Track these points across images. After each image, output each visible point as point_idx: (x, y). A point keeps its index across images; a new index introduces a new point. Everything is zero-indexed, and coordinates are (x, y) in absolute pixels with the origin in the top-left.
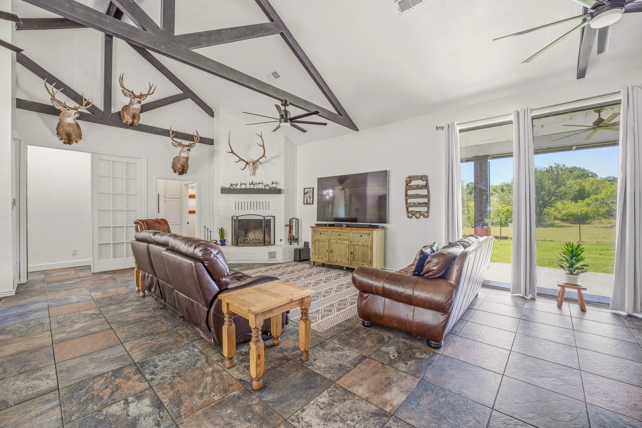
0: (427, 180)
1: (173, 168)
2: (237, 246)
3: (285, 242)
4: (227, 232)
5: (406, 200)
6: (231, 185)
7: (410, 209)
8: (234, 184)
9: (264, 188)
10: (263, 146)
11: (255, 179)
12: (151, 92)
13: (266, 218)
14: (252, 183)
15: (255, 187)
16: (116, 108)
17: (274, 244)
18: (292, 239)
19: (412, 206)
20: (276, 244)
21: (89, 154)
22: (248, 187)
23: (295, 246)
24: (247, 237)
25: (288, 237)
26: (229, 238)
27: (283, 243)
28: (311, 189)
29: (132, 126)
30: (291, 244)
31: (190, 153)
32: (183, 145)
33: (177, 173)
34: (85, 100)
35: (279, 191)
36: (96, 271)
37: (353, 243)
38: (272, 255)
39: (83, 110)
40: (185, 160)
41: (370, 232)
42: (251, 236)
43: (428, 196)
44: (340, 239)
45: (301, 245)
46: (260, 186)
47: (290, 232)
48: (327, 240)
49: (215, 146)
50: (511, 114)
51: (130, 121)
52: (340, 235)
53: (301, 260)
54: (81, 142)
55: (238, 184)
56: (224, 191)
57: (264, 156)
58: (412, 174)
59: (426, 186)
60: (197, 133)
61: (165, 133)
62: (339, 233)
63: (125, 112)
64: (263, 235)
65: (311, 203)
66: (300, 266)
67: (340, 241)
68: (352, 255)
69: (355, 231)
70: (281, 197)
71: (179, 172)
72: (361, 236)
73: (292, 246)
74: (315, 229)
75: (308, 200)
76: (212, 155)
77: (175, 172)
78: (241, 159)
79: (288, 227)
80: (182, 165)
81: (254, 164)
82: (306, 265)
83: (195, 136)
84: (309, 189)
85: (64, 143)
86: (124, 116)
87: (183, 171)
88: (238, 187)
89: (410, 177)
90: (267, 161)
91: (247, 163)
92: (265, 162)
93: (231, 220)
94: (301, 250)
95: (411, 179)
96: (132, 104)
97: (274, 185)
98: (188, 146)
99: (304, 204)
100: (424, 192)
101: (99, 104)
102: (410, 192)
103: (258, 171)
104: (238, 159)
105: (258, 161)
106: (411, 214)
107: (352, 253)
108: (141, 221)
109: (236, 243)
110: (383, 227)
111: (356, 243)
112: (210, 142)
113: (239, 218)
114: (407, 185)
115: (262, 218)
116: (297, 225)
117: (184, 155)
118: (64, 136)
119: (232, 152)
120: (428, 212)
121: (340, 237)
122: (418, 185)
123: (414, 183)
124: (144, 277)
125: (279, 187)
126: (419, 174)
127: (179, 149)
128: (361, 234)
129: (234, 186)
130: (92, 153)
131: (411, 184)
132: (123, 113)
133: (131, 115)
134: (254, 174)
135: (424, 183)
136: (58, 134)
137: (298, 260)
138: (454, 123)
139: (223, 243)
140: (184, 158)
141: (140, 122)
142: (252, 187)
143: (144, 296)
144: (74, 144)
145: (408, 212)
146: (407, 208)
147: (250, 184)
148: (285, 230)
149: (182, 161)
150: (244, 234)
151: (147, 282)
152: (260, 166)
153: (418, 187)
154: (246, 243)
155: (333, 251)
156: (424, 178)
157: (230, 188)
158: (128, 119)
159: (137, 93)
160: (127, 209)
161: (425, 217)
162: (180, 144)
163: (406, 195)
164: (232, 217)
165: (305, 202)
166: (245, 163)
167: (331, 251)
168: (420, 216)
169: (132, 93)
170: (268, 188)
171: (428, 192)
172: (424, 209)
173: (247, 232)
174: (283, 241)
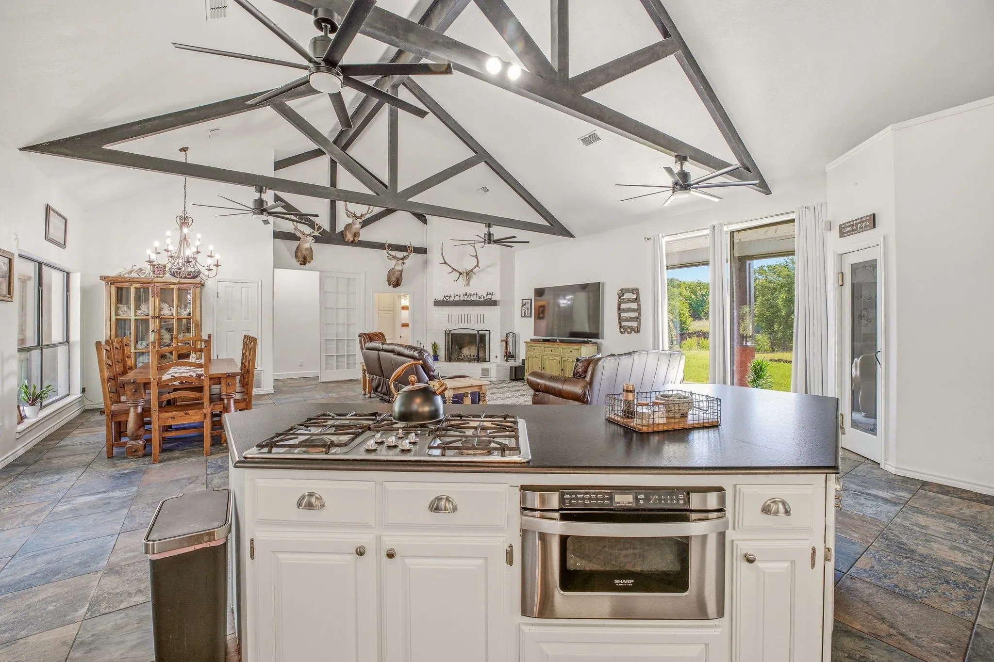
0: (638, 294)
1: (388, 281)
2: (450, 362)
3: (501, 360)
4: (441, 347)
5: (619, 314)
6: (445, 297)
7: (623, 324)
8: (447, 296)
9: (478, 299)
10: (476, 256)
11: (470, 290)
12: (369, 212)
13: (480, 332)
14: (466, 294)
15: (469, 299)
16: (340, 228)
17: (489, 361)
18: (509, 356)
19: (625, 321)
20: (491, 360)
21: (318, 273)
22: (462, 299)
23: (512, 363)
24: (461, 352)
25: (504, 353)
26: (442, 353)
27: (499, 360)
28: (529, 301)
29: (353, 243)
30: (507, 361)
31: (404, 266)
32: (398, 258)
33: (391, 286)
34: (317, 225)
35: (494, 303)
36: (322, 381)
37: (563, 359)
38: (486, 372)
39: (316, 234)
40: (399, 273)
41: (579, 347)
42: (466, 351)
43: (638, 310)
44: (551, 355)
45: (518, 363)
46: (474, 298)
47: (506, 347)
48: (540, 356)
49: (429, 255)
50: (708, 228)
51: (351, 239)
52: (552, 351)
53: (517, 378)
54: (312, 262)
55: (451, 295)
56: (438, 303)
57: (477, 266)
58: (624, 287)
59: (637, 300)
60: (411, 244)
61: (381, 246)
62: (551, 349)
63: (348, 231)
64: (476, 351)
65: (529, 316)
66: (514, 383)
67: (551, 358)
68: (563, 372)
69: (565, 347)
70: (497, 309)
71: (393, 285)
72: (571, 352)
73: (508, 363)
74: (529, 345)
75: (526, 312)
76: (425, 264)
77: (390, 285)
78: (454, 270)
79: (504, 343)
80: (397, 278)
81: (467, 274)
82: (520, 383)
83: (409, 247)
84: (527, 300)
85: (301, 264)
86: (346, 235)
87: (397, 284)
88: (451, 299)
89: (621, 290)
90: (482, 271)
91: (461, 274)
92: (479, 272)
93: (444, 334)
94: (517, 368)
95: (623, 292)
96: (354, 225)
97: (489, 297)
98: (402, 259)
99: (522, 317)
100: (634, 306)
101: (326, 226)
102: (623, 306)
103: (472, 282)
104: (451, 270)
105: (471, 271)
106: (623, 330)
107: (562, 370)
108: (364, 334)
109: (449, 359)
110: (596, 343)
111: (566, 359)
112: (423, 251)
113: (452, 332)
114: (620, 298)
115: (476, 332)
116: (514, 340)
117: (399, 268)
118: (301, 259)
119: (445, 263)
120: (639, 327)
121: (551, 353)
122: (630, 298)
123: (627, 296)
124: (371, 381)
125: (494, 298)
126: (631, 286)
127: (394, 262)
128: (571, 350)
129: (447, 298)
130: (321, 271)
131: (624, 297)
132: (346, 232)
133: (353, 233)
134: (468, 284)
135: (634, 296)
136: (296, 257)
137: (514, 378)
138: (659, 235)
139: (436, 358)
140: (399, 271)
141: (360, 239)
142: (466, 298)
143: (370, 397)
144: (308, 265)
145: (621, 327)
146: (620, 323)
147: (463, 296)
148: (501, 346)
149: (397, 274)
150: (459, 350)
151: (374, 384)
152: (474, 276)
153: (630, 301)
154: (459, 360)
155: (546, 368)
156: (635, 291)
157: (443, 300)
158: (349, 237)
159: (359, 215)
160: (348, 323)
161: (635, 332)
162: (394, 257)
163: (619, 309)
164: (445, 332)
165: (523, 315)
166: (458, 274)
167: (544, 368)
168: (631, 331)
169: (354, 214)
170: (482, 300)
171: (639, 305)
172: (635, 324)
173: (461, 348)
174: (499, 357)
